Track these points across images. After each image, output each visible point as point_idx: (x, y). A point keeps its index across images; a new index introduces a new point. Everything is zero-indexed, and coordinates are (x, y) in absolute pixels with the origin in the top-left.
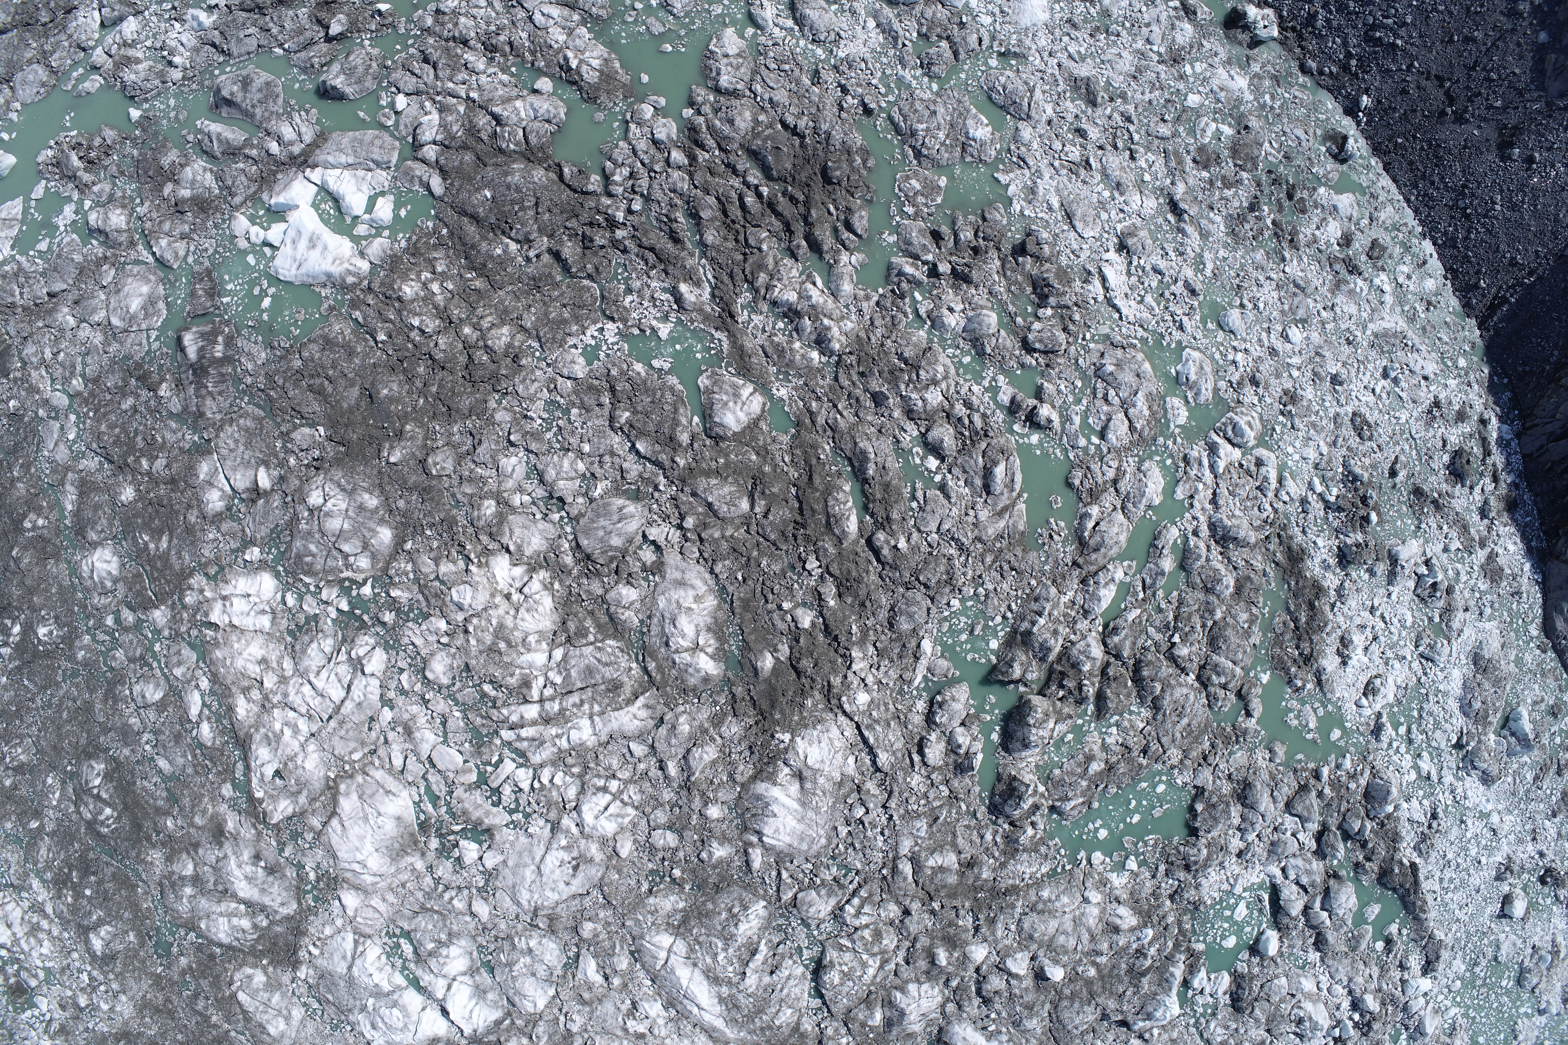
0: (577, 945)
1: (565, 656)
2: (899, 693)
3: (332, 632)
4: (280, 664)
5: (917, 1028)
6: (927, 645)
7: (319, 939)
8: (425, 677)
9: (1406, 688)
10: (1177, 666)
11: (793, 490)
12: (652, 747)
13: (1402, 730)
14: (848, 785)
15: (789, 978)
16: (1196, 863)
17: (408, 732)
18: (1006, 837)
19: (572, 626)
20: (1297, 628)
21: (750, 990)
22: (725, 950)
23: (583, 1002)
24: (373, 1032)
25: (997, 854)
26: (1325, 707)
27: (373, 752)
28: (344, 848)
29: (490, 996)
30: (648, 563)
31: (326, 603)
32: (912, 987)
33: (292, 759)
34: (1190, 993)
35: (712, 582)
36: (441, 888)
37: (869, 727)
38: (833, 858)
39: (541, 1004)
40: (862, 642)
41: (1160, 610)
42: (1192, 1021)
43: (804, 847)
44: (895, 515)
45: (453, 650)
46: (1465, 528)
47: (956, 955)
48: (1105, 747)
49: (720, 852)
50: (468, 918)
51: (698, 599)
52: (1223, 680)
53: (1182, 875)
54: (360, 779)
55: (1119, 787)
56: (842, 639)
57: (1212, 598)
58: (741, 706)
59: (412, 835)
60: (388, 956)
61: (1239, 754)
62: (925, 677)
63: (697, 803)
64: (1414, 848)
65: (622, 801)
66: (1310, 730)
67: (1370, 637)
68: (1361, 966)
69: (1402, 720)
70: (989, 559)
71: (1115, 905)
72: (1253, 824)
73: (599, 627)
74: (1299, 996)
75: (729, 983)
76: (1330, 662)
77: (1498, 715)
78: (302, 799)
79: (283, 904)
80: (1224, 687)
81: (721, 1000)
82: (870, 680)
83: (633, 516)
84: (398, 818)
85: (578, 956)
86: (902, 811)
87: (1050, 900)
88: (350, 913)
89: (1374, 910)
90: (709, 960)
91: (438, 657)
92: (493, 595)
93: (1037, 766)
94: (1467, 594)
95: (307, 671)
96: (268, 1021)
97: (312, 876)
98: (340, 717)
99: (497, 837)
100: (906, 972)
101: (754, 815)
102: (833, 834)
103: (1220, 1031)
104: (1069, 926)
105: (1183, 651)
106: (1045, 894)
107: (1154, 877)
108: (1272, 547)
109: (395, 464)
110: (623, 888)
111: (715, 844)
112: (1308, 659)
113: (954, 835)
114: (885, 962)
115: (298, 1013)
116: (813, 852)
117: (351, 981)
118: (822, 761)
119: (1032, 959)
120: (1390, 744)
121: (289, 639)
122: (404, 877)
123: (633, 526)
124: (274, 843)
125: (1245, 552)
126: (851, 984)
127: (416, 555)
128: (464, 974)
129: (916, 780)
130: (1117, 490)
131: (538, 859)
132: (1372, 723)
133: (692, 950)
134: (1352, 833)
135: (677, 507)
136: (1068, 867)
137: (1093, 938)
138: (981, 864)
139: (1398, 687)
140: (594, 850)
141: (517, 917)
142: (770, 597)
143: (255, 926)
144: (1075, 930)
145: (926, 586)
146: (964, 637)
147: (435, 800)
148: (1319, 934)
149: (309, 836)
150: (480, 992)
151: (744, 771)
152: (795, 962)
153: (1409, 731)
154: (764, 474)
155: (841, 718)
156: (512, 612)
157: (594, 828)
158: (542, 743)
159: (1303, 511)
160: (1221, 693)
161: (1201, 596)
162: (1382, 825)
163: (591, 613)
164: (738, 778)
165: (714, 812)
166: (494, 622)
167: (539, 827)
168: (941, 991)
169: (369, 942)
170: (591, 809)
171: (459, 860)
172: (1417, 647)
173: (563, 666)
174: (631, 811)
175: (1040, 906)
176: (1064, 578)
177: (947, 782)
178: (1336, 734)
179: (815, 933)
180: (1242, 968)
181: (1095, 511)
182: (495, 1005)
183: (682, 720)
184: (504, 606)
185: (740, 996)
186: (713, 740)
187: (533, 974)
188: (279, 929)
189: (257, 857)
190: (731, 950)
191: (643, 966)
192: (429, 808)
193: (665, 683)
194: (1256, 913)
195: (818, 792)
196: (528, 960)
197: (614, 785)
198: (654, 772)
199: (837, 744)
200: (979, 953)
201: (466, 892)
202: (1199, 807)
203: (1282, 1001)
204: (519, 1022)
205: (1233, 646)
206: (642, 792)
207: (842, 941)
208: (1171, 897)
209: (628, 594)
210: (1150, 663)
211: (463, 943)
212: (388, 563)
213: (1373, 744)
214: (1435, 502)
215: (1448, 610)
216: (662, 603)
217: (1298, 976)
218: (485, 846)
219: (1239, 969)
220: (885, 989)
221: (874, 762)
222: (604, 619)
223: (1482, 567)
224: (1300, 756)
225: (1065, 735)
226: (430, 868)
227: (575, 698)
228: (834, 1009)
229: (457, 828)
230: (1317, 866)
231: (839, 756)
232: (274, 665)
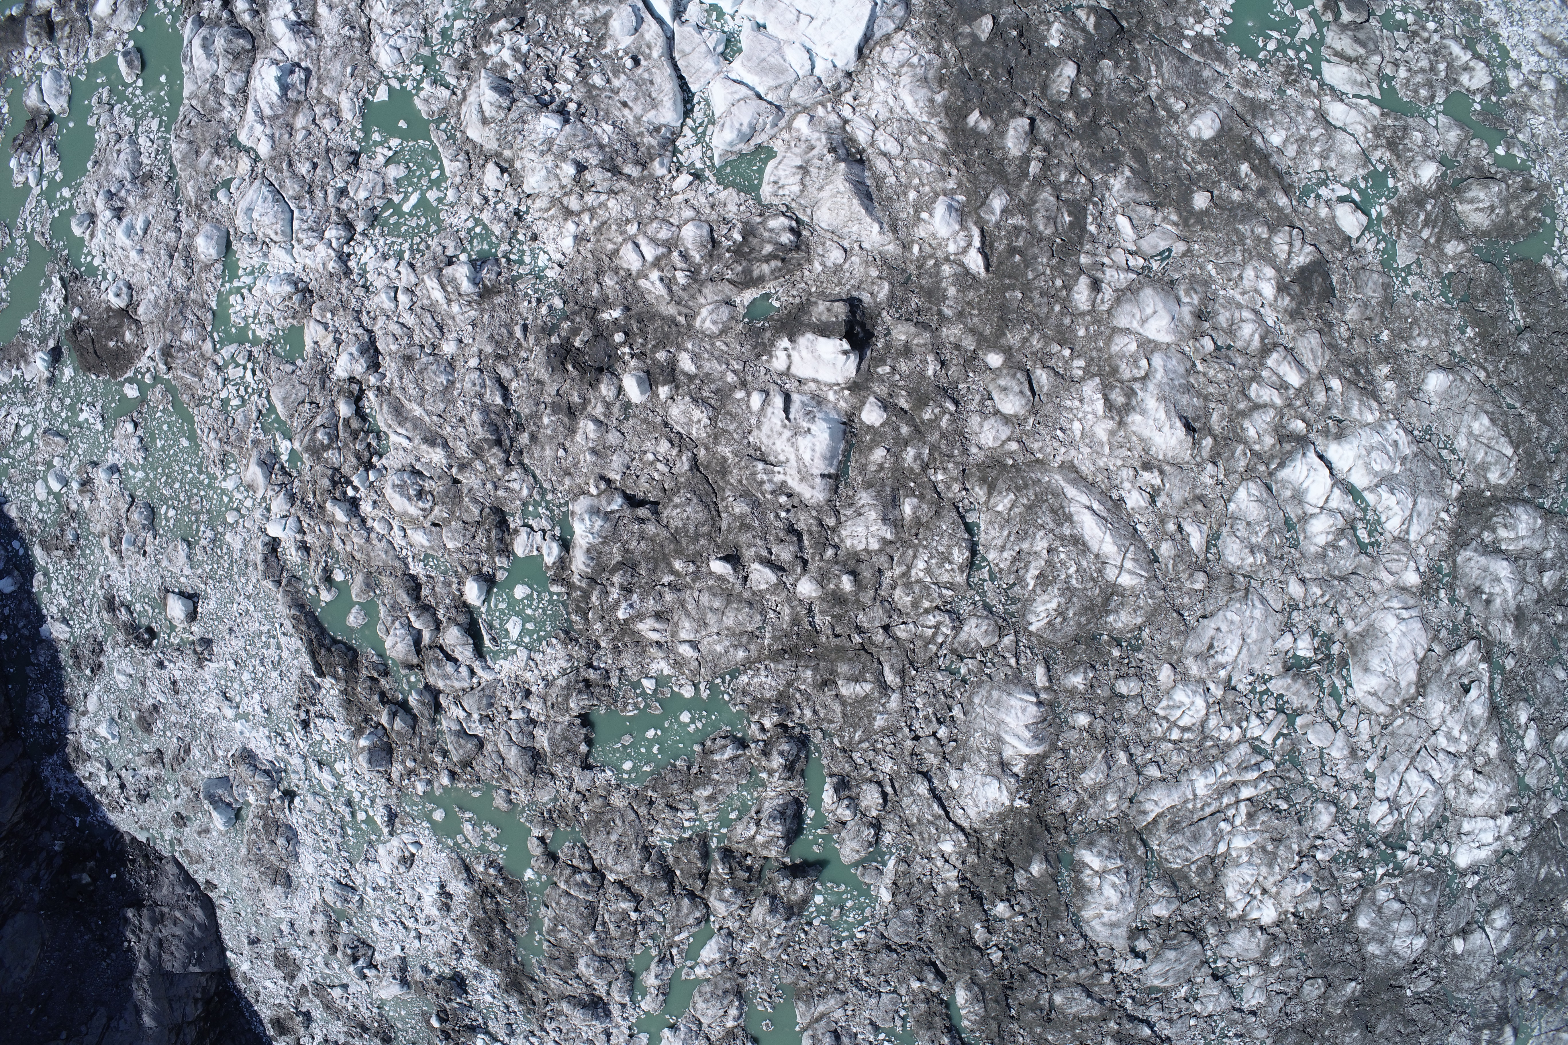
0: (1208, 561)
1: (1216, 846)
2: (909, 848)
3: (1412, 829)
4: (1458, 793)
5: (865, 498)
6: (886, 896)
7: (1439, 528)
8: (1336, 805)
9: (367, 860)
10: (629, 889)
11: (1013, 1012)
12: (1139, 773)
13: (361, 816)
14: (954, 759)
15: (1003, 549)
16: (580, 692)
17: (1353, 752)
18: (790, 713)
19: (1210, 875)
20: (503, 923)
21: (1041, 533)
22: (1069, 576)
23: (1200, 498)
24: (1395, 437)
25: (798, 695)
26: (456, 843)
27: (1385, 727)
28: (1415, 634)
29: (1288, 493)
30: (1142, 938)
31: (1415, 853)
32: (875, 545)
33: (1455, 709)
34: (557, 532)
35: (1086, 928)
36: (1331, 604)
37: (939, 817)
38: (964, 681)
39: (1242, 494)
40: (948, 895)
41: (652, 937)
42: (549, 497)
43: (995, 694)
44: (923, 1007)
45: (1312, 835)
46: (328, 1006)
47: (832, 586)
48: (695, 807)
49: (1077, 680)
50: (1308, 576)
51: (1100, 916)
52: (578, 877)
53: (592, 675)
54: (1398, 701)
55: (674, 766)
56: (968, 897)
57: (601, 953)
58: (1058, 822)
59: (1354, 654)
60: (1378, 522)
61: (546, 799)
62: (884, 864)
63: (1099, 725)
64: (320, 687)
65: (1168, 720)
66: (469, 820)
67: (417, 911)
68: (358, 556)
69: (363, 826)
70: (830, 976)
71: (662, 641)
72: (521, 731)
73: (1186, 878)
74: (427, 524)
75: (1062, 538)
76: (458, 888)
77: (248, 824)
78: (1447, 669)
79: (1470, 559)
80: (576, 870)
81: (1069, 518)
82: (940, 862)
83: (1156, 976)
84: (1366, 670)
85: (1207, 551)
86: (900, 735)
87: (736, 647)
88: (1412, 564)
89: (354, 619)
90: (1084, 564)
91: (1325, 826)
92: (1278, 893)
93: (764, 786)
94: (314, 947)
95: (1436, 793)
96: (1488, 429)
97: (1442, 593)
98: (1410, 755)
99: (1280, 666)
100: (882, 561)
101: (1045, 720)
102: (967, 708)
103: (516, 486)
104: (711, 618)
105: (624, 905)
106: (741, 654)
107: (621, 670)
108: (541, 995)
109: (1351, 980)
110: (1166, 630)
111: (1081, 687)
112: (486, 892)
113: (844, 715)
114: (906, 574)
115: (1461, 443)
116: (986, 687)
117: (1414, 491)
118: (983, 785)
119: (746, 579)
120: (373, 801)
121: (1448, 814)
122: (1363, 610)
123: (1156, 968)
124: (1474, 620)
125: (569, 991)
126: (941, 549)
127: (1340, 909)
128: (1312, 515)
129: (888, 766)
130: (708, 1039)
131: (1245, 650)
132: (398, 825)
133: (1100, 571)
134: (401, 712)
135: (1116, 987)
136: (719, 681)
137: (683, 604)
138: (814, 684)
139: (375, 861)
140: (1194, 668)
141: (1263, 583)
142: (1033, 924)
143: (1494, 530)
144: (704, 614)
145: (889, 948)
146: (849, 904)
147: (1334, 694)
148: (418, 598)
149: (1443, 633)
150: (1298, 497)
151: (1055, 762)
152: (997, 565)
153: (353, 814)
154: (1041, 1025)
155: (966, 824)
156: (1261, 879)
157: (1194, 692)
158: (1239, 765)
159: (510, 1025)
160: (576, 862)
161: (611, 953)
162: (366, 720)
163: (1192, 887)
164: (1060, 755)
165: (1083, 720)
166: (1277, 869)
167: (1242, 683)
168: (842, 541)
169: (1396, 534)
170: (1198, 711)
171: (1314, 635)
172: (361, 899)
173: (1218, 837)
174: (1161, 713)
175: (744, 639)
176: (755, 963)
177: (856, 767)
178: (438, 815)
179: (977, 598)
180: (501, 561)
181: (730, 1024)
182: (1284, 484)
183: (1114, 805)
184: (1268, 884)
185: (1051, 525)
186: (1085, 790)
187: (1249, 524)
188: (1474, 531)
189: (1488, 602)
190: (1063, 577)
191: (1145, 546)
192: (1339, 684)
193: (1128, 836)
194: (496, 623)
195: (985, 752)
196: (1254, 540)
197: (1175, 735)
198: (1137, 751)
199: (970, 803)
200: (806, 588)
201: (1309, 603)
202: (583, 748)
203: (448, 521)
204: (1262, 468)
205: (573, 910)
206: (1149, 730)
207: (951, 593)
208: (598, 647)
209: (1160, 910)
210: (660, 895)
211: (1313, 549)
212: (1362, 897)
213: (393, 802)
214: (365, 1029)
215: (332, 931)
216: (1131, 907)
217: (432, 548)
218: (1290, 654)
219: (504, 560)
220: (901, 539)
221: (930, 781)
222: (1182, 885)
223: (300, 969)
224: (477, 794)
225: (739, 818)
226: (1340, 623)
227: (1208, 811)
228: (954, 514)
229: (1315, 668)
230: (435, 677)
231: (967, 790)
232: (1462, 790)
